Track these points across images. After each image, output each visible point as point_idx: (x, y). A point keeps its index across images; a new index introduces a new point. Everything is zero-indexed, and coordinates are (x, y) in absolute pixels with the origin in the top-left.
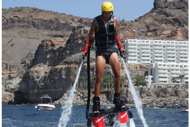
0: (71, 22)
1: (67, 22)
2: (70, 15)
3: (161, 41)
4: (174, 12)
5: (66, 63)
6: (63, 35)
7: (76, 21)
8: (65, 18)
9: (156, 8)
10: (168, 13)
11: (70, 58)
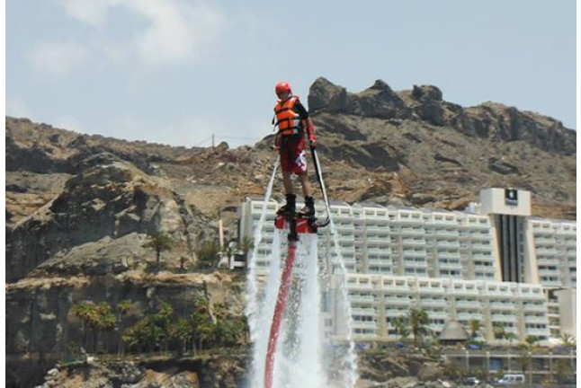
0: (49, 146)
1: (35, 144)
2: (44, 125)
3: (349, 207)
4: (368, 125)
5: (52, 271)
6: (24, 187)
7: (63, 144)
8: (31, 134)
9: (316, 111)
10: (352, 128)
11: (65, 257)
